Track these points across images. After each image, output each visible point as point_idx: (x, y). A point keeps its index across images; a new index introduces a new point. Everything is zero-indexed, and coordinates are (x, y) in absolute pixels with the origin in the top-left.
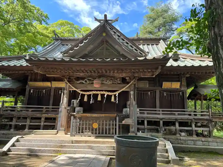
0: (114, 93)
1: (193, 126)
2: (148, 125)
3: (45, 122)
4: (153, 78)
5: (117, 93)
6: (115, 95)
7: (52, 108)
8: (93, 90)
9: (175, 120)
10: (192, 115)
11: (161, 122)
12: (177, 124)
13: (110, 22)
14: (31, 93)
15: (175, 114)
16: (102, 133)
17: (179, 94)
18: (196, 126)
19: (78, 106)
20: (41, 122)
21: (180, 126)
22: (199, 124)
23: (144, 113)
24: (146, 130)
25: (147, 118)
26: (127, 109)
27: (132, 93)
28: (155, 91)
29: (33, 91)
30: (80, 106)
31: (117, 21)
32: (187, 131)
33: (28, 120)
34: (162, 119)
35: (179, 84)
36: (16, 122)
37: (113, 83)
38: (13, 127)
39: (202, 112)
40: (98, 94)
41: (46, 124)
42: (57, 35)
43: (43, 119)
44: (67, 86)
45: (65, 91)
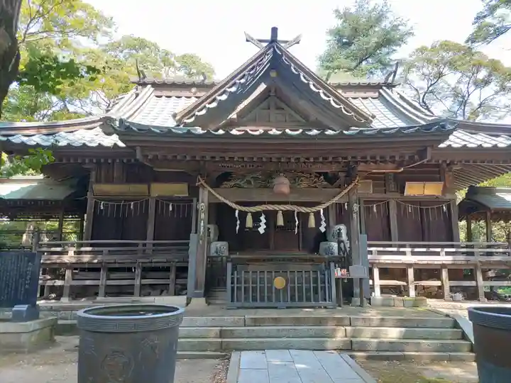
0: (314, 209)
1: (480, 277)
2: (380, 279)
3: (143, 277)
5: (321, 209)
6: (317, 214)
7: (154, 245)
8: (264, 203)
9: (439, 267)
10: (475, 254)
11: (411, 272)
12: (445, 274)
13: (283, 45)
14: (100, 210)
15: (438, 253)
16: (300, 299)
17: (440, 209)
18: (486, 278)
19: (217, 238)
20: (134, 279)
22: (491, 274)
25: (379, 263)
26: (329, 243)
27: (355, 207)
28: (388, 203)
29: (106, 207)
30: (220, 239)
31: (298, 43)
33: (103, 274)
34: (410, 265)
35: (439, 186)
36: (73, 279)
37: (309, 187)
38: (66, 291)
39: (489, 247)
40: (276, 212)
41: (145, 281)
42: (142, 71)
43: (138, 271)
44: (203, 192)
45: (203, 206)
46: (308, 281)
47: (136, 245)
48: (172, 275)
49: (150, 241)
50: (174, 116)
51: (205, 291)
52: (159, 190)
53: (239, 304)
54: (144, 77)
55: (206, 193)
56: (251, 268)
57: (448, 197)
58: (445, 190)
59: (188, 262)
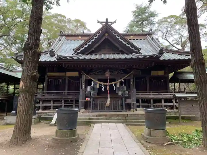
1: (174, 102)
2: (142, 103)
3: (65, 103)
4: (146, 69)
7: (68, 93)
9: (161, 99)
11: (152, 101)
12: (163, 101)
15: (161, 94)
16: (114, 109)
18: (176, 102)
20: (62, 104)
21: (165, 103)
23: (139, 94)
24: (141, 107)
25: (142, 98)
27: (132, 80)
28: (146, 78)
31: (115, 23)
32: (170, 106)
34: (151, 98)
35: (163, 72)
36: (43, 104)
37: (117, 74)
42: (62, 31)
43: (63, 101)
44: (84, 76)
45: (84, 80)
46: (116, 104)
47: (62, 93)
48: (74, 102)
49: (66, 91)
50: (74, 50)
51: (85, 107)
52: (69, 74)
53: (95, 111)
54: (62, 33)
55: (85, 76)
56: (99, 100)
57: (166, 75)
58: (165, 73)
59: (79, 98)
